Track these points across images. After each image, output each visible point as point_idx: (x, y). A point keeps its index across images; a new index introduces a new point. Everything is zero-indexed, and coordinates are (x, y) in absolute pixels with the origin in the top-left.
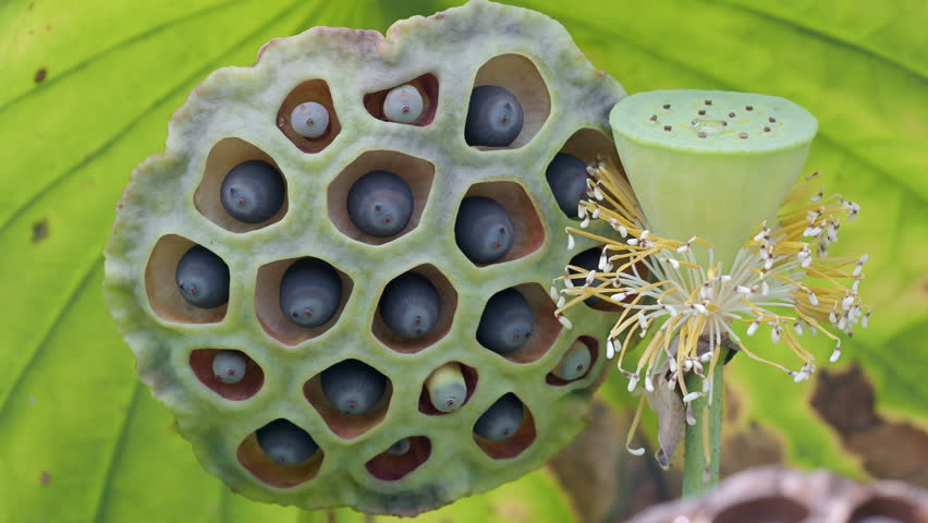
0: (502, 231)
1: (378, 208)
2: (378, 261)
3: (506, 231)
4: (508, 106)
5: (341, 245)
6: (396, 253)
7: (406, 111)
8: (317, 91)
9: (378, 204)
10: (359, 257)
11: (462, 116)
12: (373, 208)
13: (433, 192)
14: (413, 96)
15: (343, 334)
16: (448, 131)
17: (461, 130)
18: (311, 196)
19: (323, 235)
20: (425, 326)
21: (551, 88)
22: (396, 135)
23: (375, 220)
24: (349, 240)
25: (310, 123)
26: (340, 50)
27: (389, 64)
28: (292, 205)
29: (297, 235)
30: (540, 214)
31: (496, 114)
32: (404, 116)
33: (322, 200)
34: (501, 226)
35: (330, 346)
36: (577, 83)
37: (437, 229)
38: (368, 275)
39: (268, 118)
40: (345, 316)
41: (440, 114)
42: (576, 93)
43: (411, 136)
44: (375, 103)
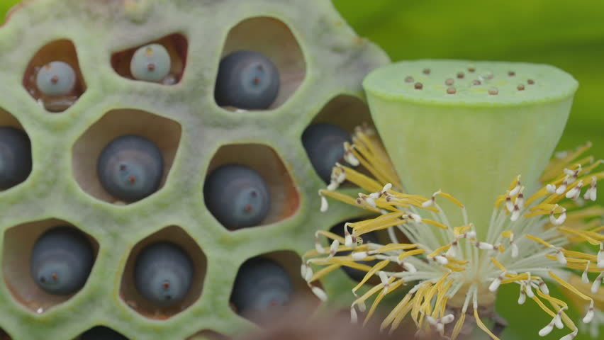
0: (254, 194)
1: (123, 168)
2: (123, 221)
3: (258, 194)
4: (260, 68)
5: (86, 205)
6: (143, 215)
7: (151, 69)
8: (63, 51)
9: (124, 163)
10: (104, 217)
11: (212, 75)
12: (118, 168)
13: (181, 152)
14: (160, 56)
15: (93, 300)
16: (197, 92)
17: (211, 90)
18: (57, 156)
19: (69, 196)
20: (175, 290)
21: (308, 52)
22: (142, 93)
23: (120, 180)
24: (93, 200)
25: (54, 81)
26: (88, 11)
27: (136, 21)
28: (36, 166)
29: (42, 195)
30: (294, 178)
31: (247, 77)
32: (151, 74)
33: (67, 161)
34: (252, 189)
35: (78, 312)
36: (337, 50)
37: (184, 190)
38: (115, 236)
39: (16, 79)
40: (92, 280)
41: (189, 74)
42: (337, 59)
43: (157, 95)
44: (121, 62)
